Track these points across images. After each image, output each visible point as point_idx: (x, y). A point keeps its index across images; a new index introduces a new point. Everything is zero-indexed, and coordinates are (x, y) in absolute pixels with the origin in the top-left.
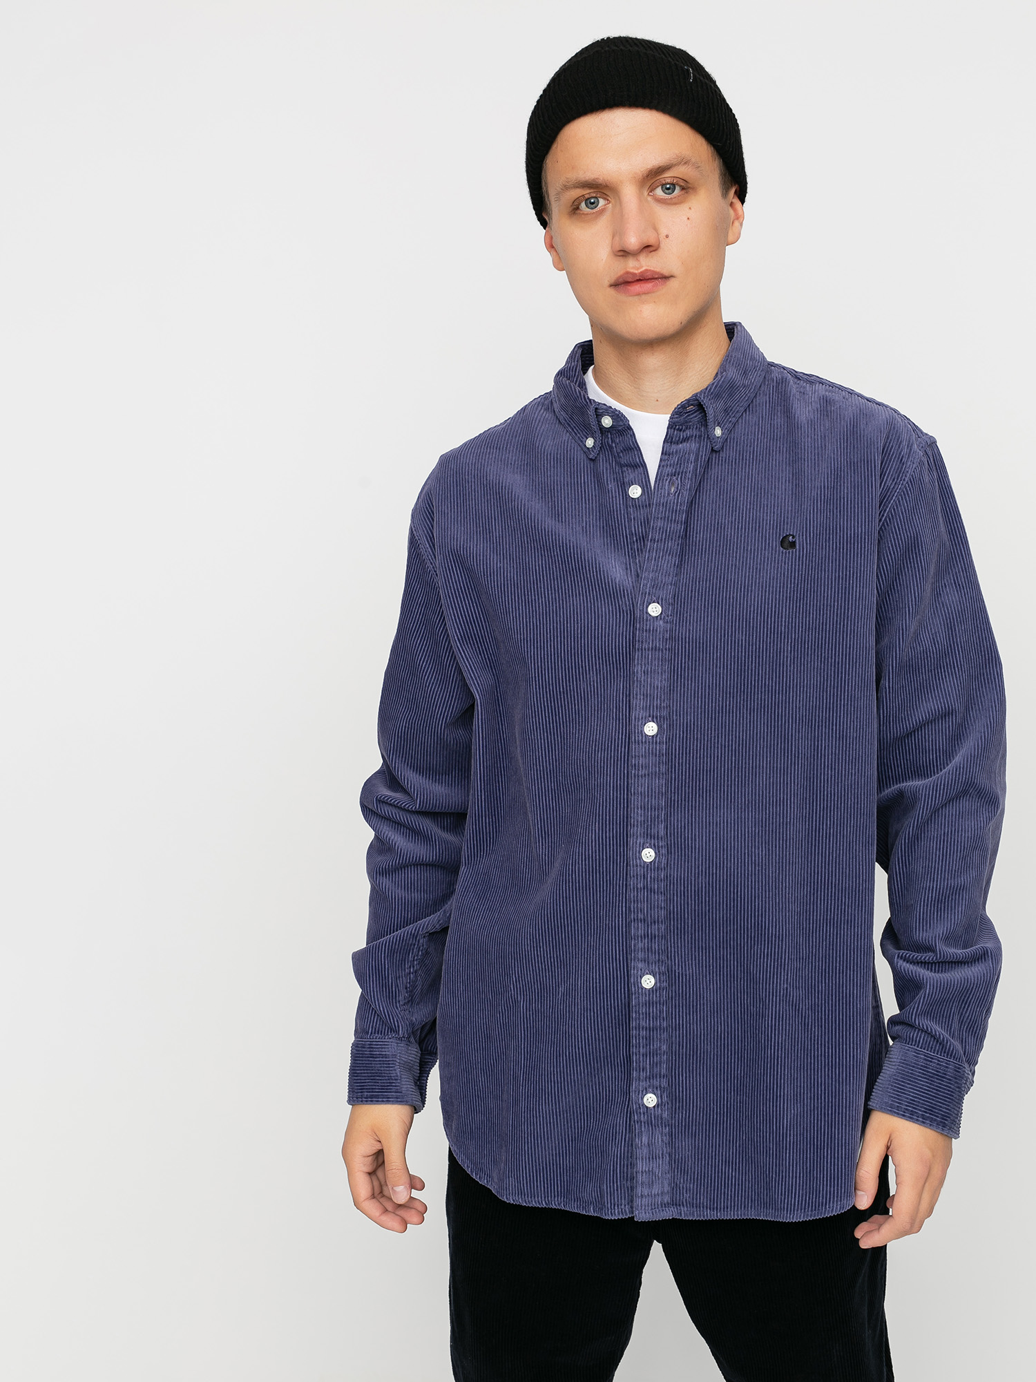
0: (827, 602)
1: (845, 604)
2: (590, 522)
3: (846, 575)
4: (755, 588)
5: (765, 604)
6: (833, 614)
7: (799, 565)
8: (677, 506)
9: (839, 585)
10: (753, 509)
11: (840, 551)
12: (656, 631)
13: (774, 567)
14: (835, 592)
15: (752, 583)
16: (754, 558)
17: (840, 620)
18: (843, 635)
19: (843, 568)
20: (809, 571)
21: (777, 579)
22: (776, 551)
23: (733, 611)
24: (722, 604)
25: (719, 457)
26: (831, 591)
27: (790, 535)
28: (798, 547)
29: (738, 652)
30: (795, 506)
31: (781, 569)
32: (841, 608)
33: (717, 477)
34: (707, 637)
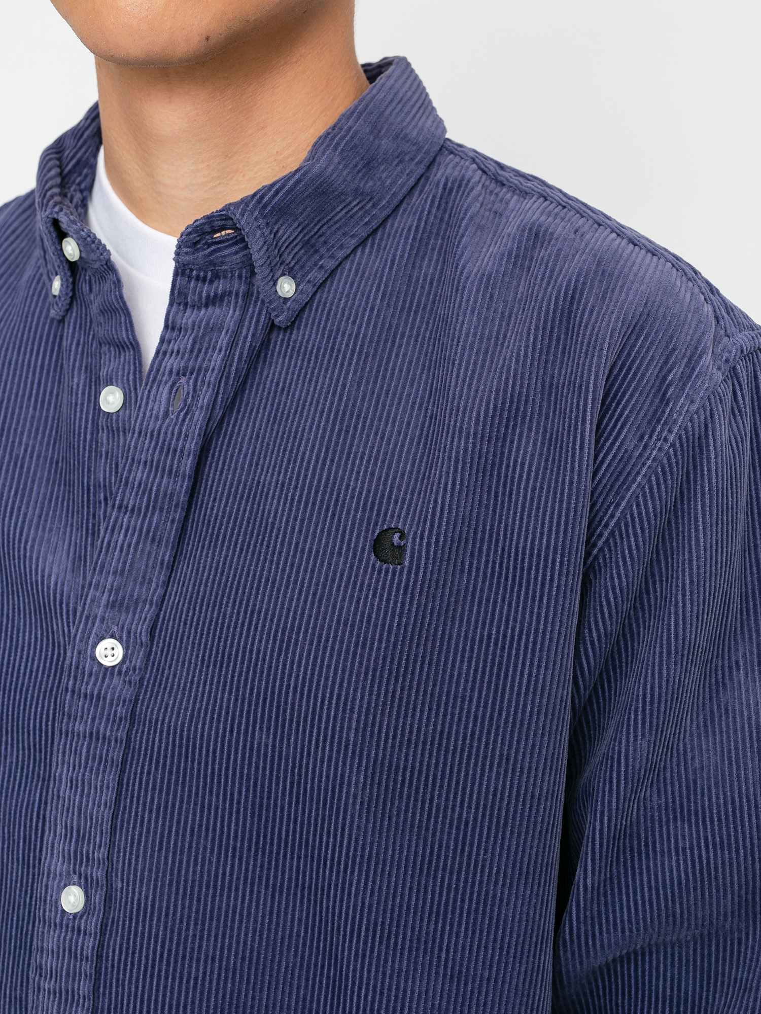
0: (457, 687)
1: (495, 698)
2: (34, 447)
3: (505, 636)
4: (305, 639)
5: (320, 676)
6: (468, 718)
7: (403, 604)
8: (178, 440)
9: (486, 655)
10: (332, 461)
11: (499, 582)
12: (105, 698)
13: (352, 597)
14: (476, 670)
15: (300, 625)
16: (313, 571)
17: (481, 732)
18: (484, 765)
19: (500, 621)
20: (424, 617)
21: (353, 626)
22: (360, 561)
23: (253, 680)
24: (236, 661)
25: (289, 339)
26: (469, 667)
27: (396, 530)
28: (407, 563)
29: (257, 768)
30: (420, 466)
31: (365, 605)
32: (485, 707)
33: (278, 384)
34: (196, 728)
